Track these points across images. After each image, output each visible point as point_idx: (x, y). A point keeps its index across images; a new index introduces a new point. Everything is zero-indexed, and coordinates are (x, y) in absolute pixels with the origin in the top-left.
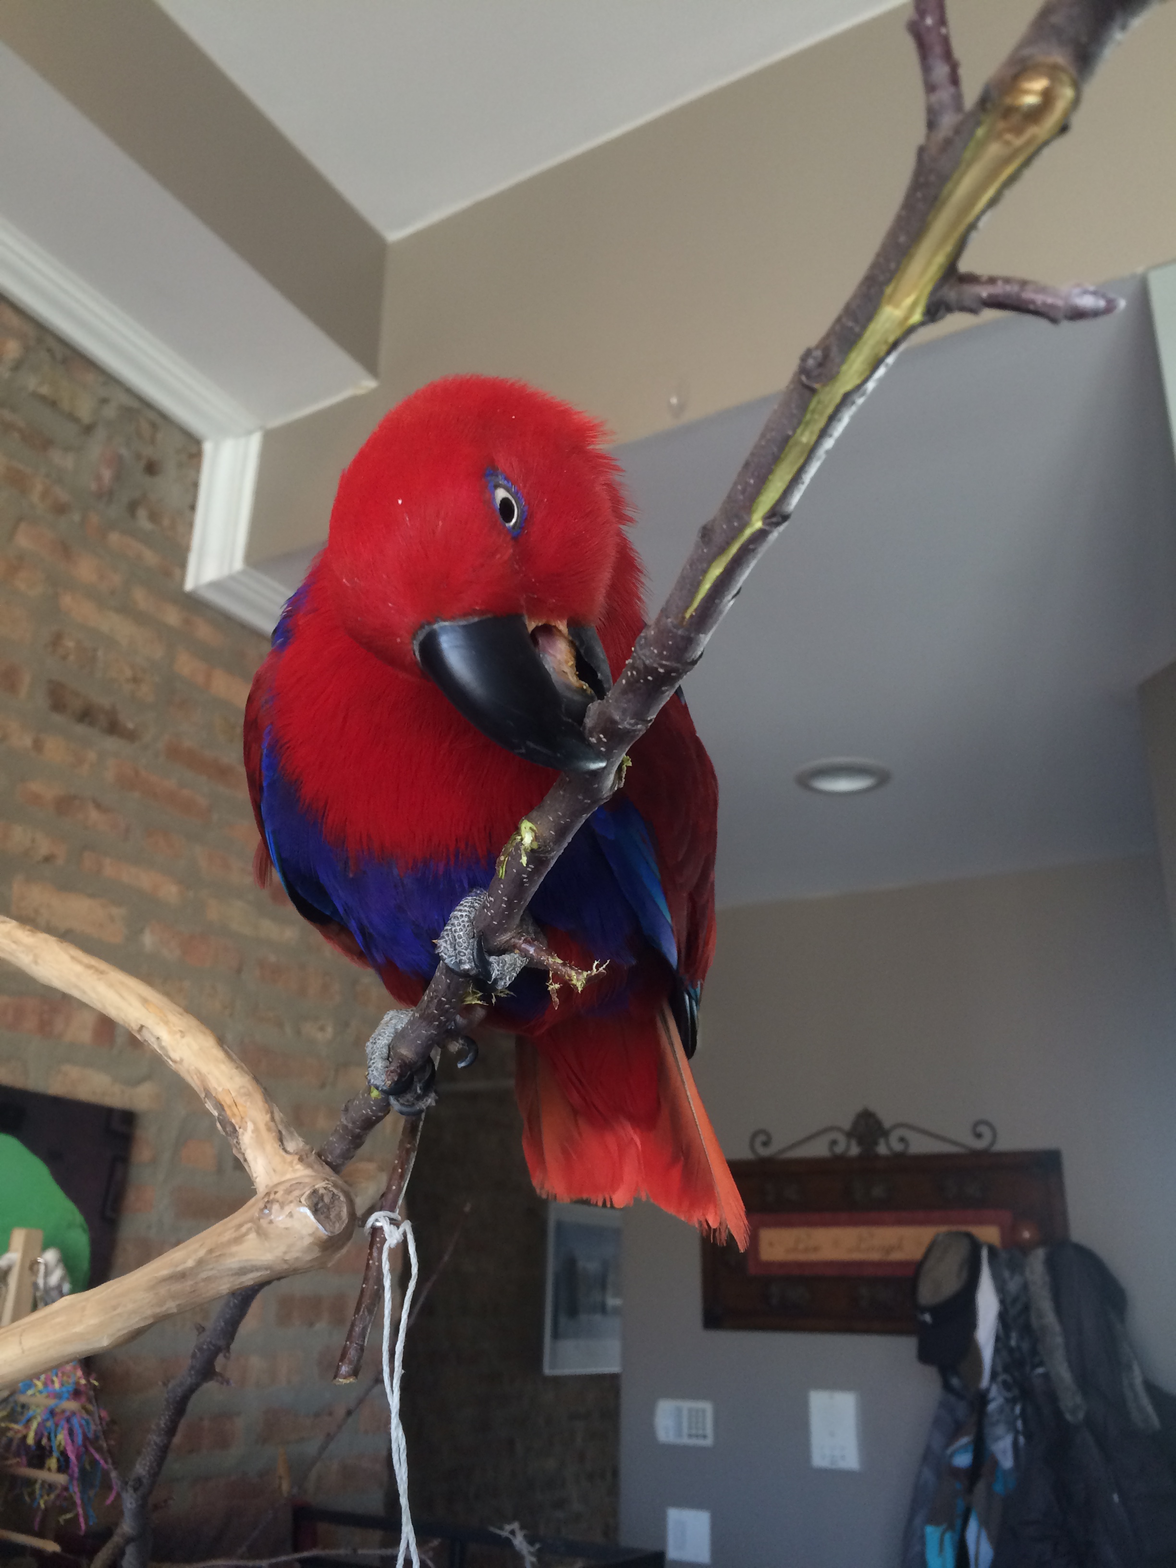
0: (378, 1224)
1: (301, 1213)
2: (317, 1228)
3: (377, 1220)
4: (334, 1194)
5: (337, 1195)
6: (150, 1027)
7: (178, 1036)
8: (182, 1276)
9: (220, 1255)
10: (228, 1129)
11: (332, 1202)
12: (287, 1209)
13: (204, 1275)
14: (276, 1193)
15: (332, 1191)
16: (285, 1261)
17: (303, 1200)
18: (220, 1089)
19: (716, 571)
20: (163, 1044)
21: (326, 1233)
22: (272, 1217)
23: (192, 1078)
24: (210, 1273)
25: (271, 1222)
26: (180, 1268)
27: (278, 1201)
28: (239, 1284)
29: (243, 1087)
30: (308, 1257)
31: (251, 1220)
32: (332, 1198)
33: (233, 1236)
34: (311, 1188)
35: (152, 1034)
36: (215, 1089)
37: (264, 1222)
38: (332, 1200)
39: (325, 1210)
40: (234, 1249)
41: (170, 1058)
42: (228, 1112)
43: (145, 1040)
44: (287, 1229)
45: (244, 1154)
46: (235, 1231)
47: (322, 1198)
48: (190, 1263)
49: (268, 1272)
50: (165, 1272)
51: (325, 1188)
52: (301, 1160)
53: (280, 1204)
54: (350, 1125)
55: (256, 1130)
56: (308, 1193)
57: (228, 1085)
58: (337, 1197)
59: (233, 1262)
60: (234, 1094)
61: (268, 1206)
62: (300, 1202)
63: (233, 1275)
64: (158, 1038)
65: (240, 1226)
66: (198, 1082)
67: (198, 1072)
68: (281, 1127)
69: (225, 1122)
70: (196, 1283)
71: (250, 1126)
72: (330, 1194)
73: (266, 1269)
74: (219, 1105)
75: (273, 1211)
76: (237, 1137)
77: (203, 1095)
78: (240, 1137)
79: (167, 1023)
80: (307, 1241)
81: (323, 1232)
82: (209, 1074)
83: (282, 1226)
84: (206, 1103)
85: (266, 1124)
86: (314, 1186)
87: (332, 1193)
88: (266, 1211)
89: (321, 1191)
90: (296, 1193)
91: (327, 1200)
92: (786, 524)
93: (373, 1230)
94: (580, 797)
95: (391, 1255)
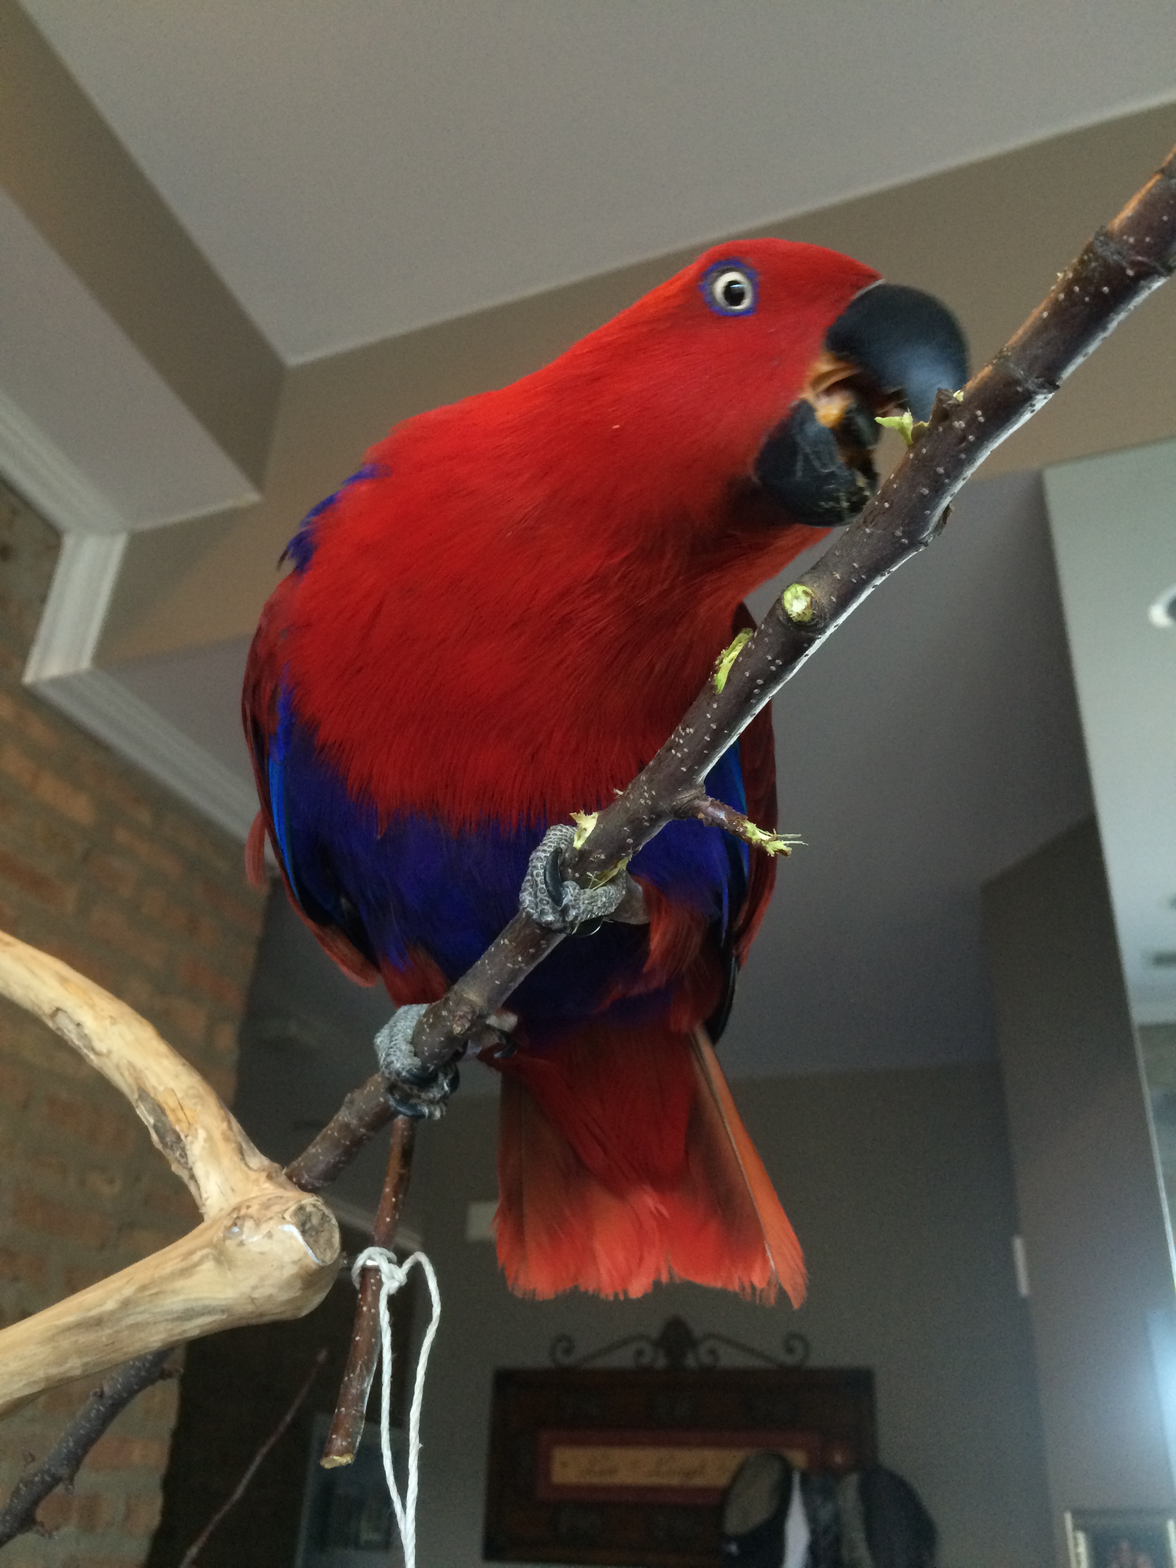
0: (370, 1263)
1: (284, 1232)
2: (306, 1254)
3: (370, 1258)
4: (324, 1214)
5: (328, 1217)
6: (69, 1010)
7: (107, 1022)
8: (98, 1322)
9: (157, 1294)
10: (168, 1139)
11: (321, 1225)
12: (265, 1228)
13: (130, 1321)
14: (248, 1207)
15: (322, 1210)
16: (253, 1300)
17: (287, 1216)
18: (161, 1089)
20: (86, 1031)
21: (317, 1261)
22: (244, 1237)
23: (122, 1075)
24: (140, 1318)
25: (241, 1244)
26: (94, 1312)
27: (251, 1217)
28: (180, 1334)
29: (192, 1087)
30: (284, 1296)
31: (210, 1244)
32: (322, 1219)
33: (180, 1266)
34: (296, 1203)
35: (71, 1019)
36: (154, 1088)
37: (230, 1244)
38: (322, 1222)
39: (314, 1234)
40: (179, 1284)
41: (93, 1049)
42: (171, 1117)
43: (59, 1029)
44: (262, 1253)
45: (191, 1169)
46: (182, 1260)
47: (309, 1216)
48: (110, 1305)
49: (224, 1317)
50: (71, 1319)
51: (314, 1206)
52: (270, 1177)
53: (255, 1221)
54: (355, 1122)
55: (210, 1139)
56: (293, 1208)
57: (172, 1084)
58: (328, 1219)
59: (174, 1303)
60: (179, 1095)
61: (239, 1222)
62: (284, 1218)
63: (173, 1320)
64: (78, 1025)
65: (191, 1253)
66: (131, 1081)
67: (131, 1066)
68: (240, 1139)
69: (163, 1129)
70: (118, 1332)
71: (202, 1134)
72: (320, 1214)
73: (223, 1311)
74: (158, 1108)
75: (246, 1229)
76: (183, 1149)
77: (133, 1097)
78: (188, 1147)
79: (92, 1007)
80: (290, 1270)
81: (312, 1259)
82: (146, 1069)
83: (256, 1249)
84: (137, 1107)
85: (223, 1134)
86: (300, 1201)
87: (322, 1212)
88: (236, 1230)
89: (309, 1209)
90: (276, 1208)
91: (315, 1221)
93: (365, 1270)
94: (898, 533)
95: (392, 1300)
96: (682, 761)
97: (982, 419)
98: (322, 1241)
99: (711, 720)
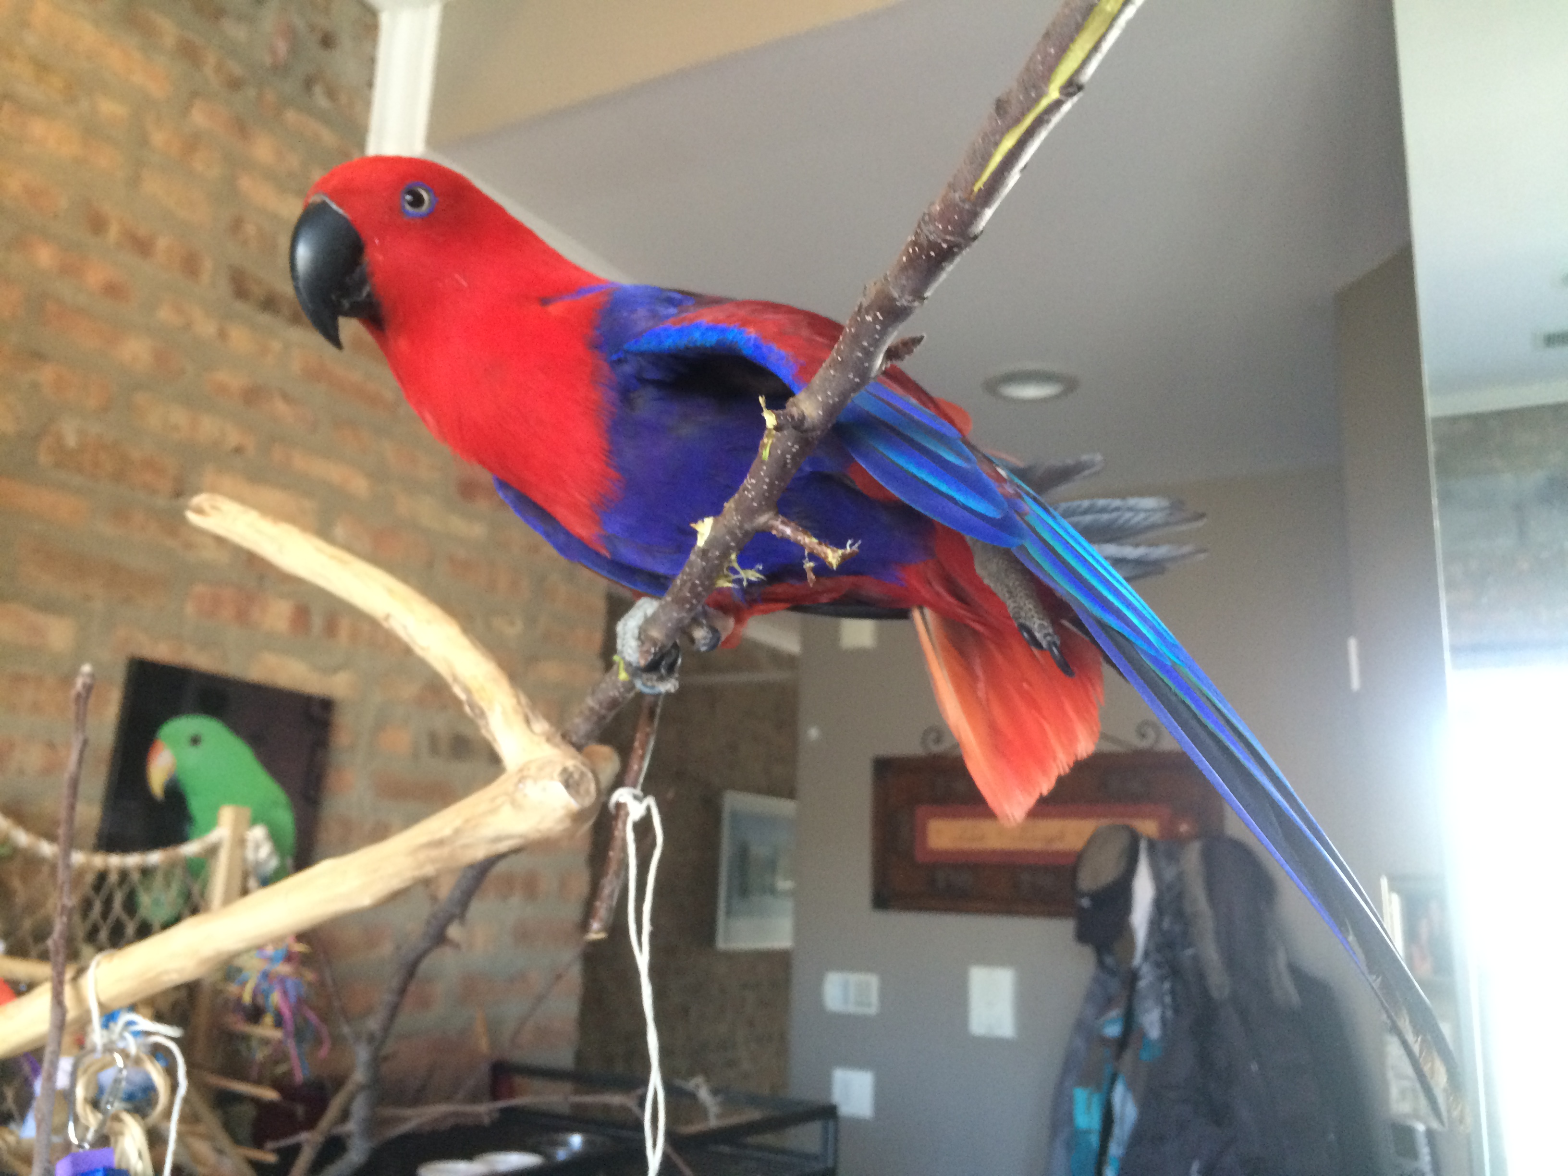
0: (622, 800)
1: (554, 787)
2: (570, 802)
3: (621, 795)
4: (582, 772)
5: (585, 773)
6: (396, 615)
7: (424, 624)
9: (476, 825)
10: (476, 710)
11: (581, 779)
12: (540, 784)
13: (461, 842)
14: (528, 768)
15: (581, 770)
16: (538, 832)
17: (555, 776)
18: (467, 675)
19: (1008, 143)
20: (411, 634)
21: (579, 806)
22: (526, 791)
23: (439, 663)
24: (466, 840)
25: (525, 795)
26: (437, 836)
27: (531, 777)
28: (494, 851)
29: (489, 672)
30: (561, 828)
31: (506, 793)
32: (581, 775)
33: (490, 805)
35: (398, 623)
36: (464, 674)
37: (519, 796)
38: (581, 777)
39: (576, 785)
40: (489, 820)
41: (417, 647)
42: (477, 696)
43: (392, 630)
44: (540, 801)
45: (493, 735)
46: (491, 801)
47: (572, 774)
48: (447, 832)
51: (575, 765)
52: (548, 740)
53: (533, 779)
54: (597, 707)
55: (504, 713)
57: (475, 671)
58: (586, 775)
59: (489, 831)
60: (482, 680)
62: (553, 777)
63: (488, 842)
64: (404, 627)
65: (497, 797)
66: (446, 668)
68: (528, 711)
69: (472, 706)
70: (453, 849)
71: (498, 708)
72: (579, 772)
73: (519, 838)
74: (466, 688)
75: (527, 785)
76: (486, 719)
77: (450, 680)
78: (489, 718)
79: (413, 612)
80: (560, 813)
81: (574, 805)
82: (457, 662)
83: (536, 799)
84: (454, 688)
85: (513, 708)
88: (521, 786)
89: (571, 769)
90: (548, 770)
91: (576, 776)
92: (1080, 94)
93: (619, 806)
94: (851, 376)
95: (637, 826)
96: (753, 500)
97: (881, 318)
98: (582, 789)
99: (765, 476)
